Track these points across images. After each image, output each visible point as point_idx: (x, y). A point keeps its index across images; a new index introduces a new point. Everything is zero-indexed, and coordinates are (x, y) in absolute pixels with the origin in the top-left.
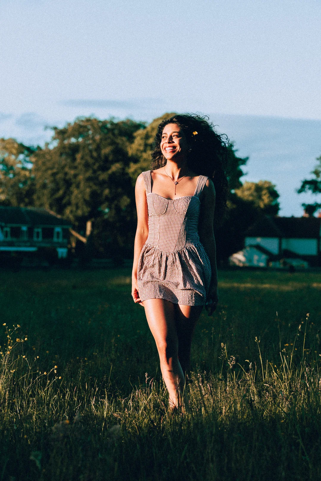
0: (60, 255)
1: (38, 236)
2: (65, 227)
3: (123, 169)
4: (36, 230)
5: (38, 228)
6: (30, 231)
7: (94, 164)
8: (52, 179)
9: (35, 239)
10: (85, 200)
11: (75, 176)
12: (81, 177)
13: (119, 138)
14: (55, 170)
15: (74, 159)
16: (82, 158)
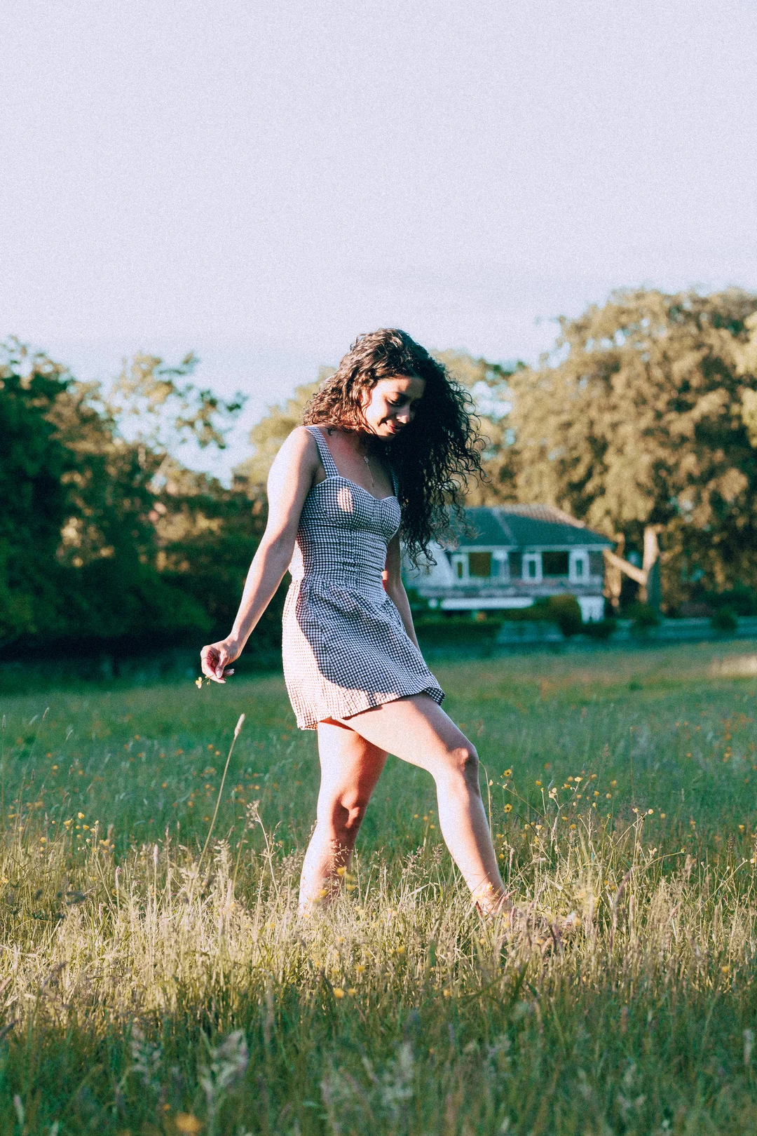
0: (585, 616)
1: (533, 573)
2: (595, 547)
3: (726, 406)
4: (527, 558)
5: (532, 552)
6: (515, 560)
7: (656, 397)
8: (558, 437)
9: (526, 578)
10: (639, 485)
11: (614, 426)
12: (627, 430)
13: (713, 331)
14: (565, 418)
15: (609, 388)
16: (629, 385)
